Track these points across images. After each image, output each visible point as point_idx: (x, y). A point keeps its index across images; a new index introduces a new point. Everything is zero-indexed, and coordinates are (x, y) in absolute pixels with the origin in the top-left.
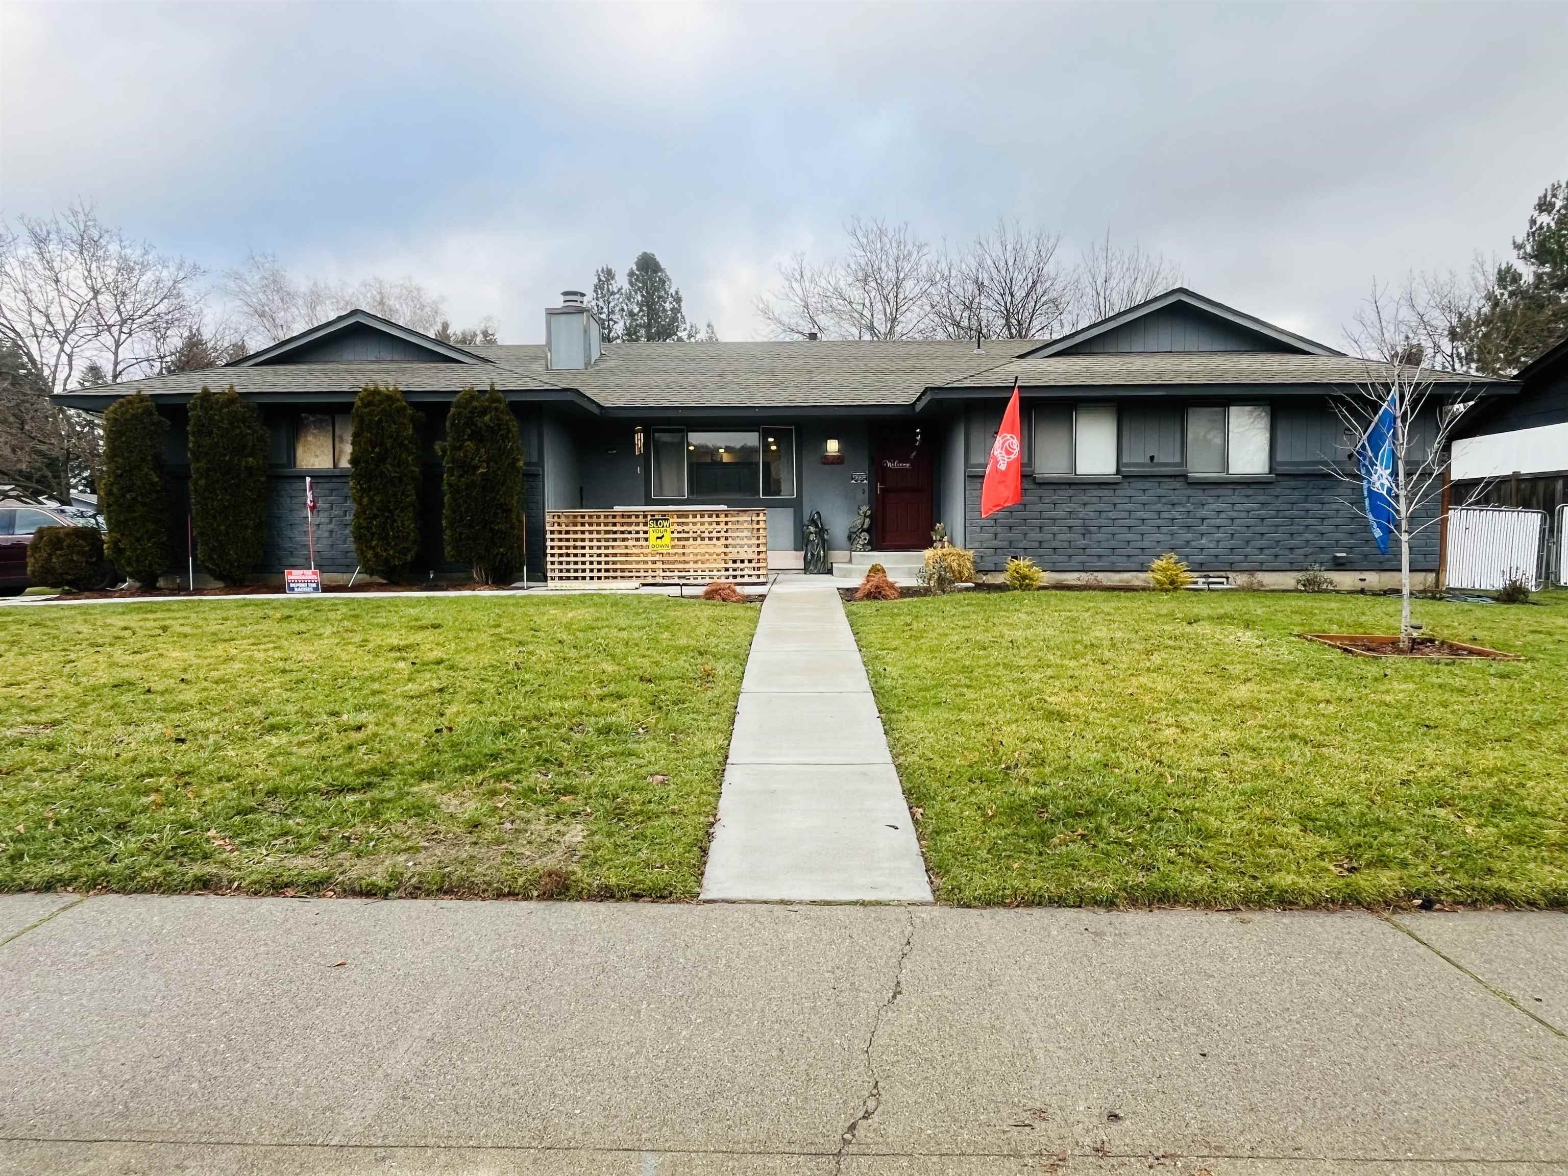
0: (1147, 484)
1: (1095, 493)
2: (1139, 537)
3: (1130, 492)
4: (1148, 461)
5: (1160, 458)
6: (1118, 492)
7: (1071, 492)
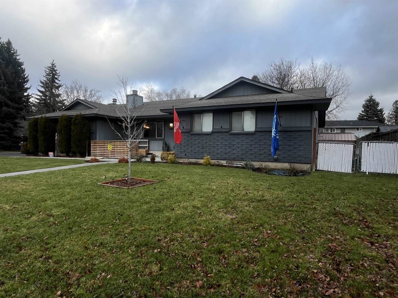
0: (219, 134)
1: (205, 137)
2: (216, 150)
3: (214, 137)
4: (220, 127)
5: (224, 127)
6: (211, 137)
7: (199, 137)
